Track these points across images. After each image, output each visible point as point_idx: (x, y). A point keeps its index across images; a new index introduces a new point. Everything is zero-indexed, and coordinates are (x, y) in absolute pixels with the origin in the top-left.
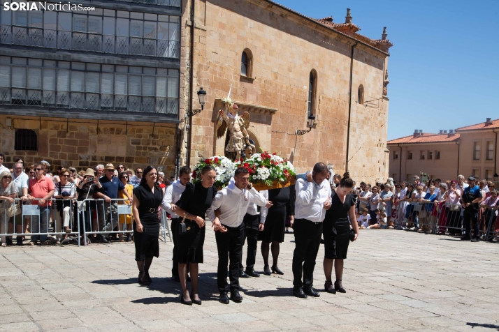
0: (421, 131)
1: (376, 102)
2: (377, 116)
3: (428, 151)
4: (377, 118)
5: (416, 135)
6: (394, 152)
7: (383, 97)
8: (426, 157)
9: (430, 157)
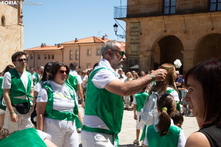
0: (45, 44)
1: (13, 26)
2: (15, 34)
3: (48, 55)
4: (14, 36)
5: (42, 46)
6: (31, 55)
7: (18, 24)
8: (47, 58)
9: (49, 58)
